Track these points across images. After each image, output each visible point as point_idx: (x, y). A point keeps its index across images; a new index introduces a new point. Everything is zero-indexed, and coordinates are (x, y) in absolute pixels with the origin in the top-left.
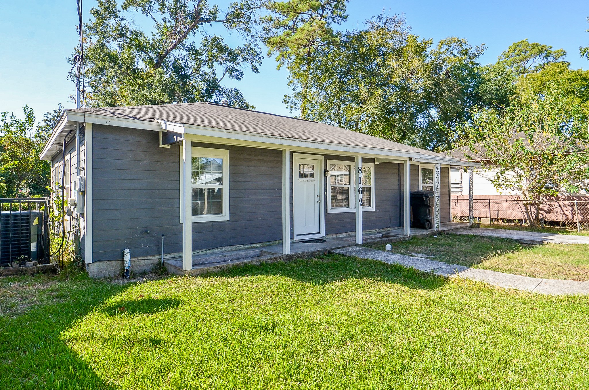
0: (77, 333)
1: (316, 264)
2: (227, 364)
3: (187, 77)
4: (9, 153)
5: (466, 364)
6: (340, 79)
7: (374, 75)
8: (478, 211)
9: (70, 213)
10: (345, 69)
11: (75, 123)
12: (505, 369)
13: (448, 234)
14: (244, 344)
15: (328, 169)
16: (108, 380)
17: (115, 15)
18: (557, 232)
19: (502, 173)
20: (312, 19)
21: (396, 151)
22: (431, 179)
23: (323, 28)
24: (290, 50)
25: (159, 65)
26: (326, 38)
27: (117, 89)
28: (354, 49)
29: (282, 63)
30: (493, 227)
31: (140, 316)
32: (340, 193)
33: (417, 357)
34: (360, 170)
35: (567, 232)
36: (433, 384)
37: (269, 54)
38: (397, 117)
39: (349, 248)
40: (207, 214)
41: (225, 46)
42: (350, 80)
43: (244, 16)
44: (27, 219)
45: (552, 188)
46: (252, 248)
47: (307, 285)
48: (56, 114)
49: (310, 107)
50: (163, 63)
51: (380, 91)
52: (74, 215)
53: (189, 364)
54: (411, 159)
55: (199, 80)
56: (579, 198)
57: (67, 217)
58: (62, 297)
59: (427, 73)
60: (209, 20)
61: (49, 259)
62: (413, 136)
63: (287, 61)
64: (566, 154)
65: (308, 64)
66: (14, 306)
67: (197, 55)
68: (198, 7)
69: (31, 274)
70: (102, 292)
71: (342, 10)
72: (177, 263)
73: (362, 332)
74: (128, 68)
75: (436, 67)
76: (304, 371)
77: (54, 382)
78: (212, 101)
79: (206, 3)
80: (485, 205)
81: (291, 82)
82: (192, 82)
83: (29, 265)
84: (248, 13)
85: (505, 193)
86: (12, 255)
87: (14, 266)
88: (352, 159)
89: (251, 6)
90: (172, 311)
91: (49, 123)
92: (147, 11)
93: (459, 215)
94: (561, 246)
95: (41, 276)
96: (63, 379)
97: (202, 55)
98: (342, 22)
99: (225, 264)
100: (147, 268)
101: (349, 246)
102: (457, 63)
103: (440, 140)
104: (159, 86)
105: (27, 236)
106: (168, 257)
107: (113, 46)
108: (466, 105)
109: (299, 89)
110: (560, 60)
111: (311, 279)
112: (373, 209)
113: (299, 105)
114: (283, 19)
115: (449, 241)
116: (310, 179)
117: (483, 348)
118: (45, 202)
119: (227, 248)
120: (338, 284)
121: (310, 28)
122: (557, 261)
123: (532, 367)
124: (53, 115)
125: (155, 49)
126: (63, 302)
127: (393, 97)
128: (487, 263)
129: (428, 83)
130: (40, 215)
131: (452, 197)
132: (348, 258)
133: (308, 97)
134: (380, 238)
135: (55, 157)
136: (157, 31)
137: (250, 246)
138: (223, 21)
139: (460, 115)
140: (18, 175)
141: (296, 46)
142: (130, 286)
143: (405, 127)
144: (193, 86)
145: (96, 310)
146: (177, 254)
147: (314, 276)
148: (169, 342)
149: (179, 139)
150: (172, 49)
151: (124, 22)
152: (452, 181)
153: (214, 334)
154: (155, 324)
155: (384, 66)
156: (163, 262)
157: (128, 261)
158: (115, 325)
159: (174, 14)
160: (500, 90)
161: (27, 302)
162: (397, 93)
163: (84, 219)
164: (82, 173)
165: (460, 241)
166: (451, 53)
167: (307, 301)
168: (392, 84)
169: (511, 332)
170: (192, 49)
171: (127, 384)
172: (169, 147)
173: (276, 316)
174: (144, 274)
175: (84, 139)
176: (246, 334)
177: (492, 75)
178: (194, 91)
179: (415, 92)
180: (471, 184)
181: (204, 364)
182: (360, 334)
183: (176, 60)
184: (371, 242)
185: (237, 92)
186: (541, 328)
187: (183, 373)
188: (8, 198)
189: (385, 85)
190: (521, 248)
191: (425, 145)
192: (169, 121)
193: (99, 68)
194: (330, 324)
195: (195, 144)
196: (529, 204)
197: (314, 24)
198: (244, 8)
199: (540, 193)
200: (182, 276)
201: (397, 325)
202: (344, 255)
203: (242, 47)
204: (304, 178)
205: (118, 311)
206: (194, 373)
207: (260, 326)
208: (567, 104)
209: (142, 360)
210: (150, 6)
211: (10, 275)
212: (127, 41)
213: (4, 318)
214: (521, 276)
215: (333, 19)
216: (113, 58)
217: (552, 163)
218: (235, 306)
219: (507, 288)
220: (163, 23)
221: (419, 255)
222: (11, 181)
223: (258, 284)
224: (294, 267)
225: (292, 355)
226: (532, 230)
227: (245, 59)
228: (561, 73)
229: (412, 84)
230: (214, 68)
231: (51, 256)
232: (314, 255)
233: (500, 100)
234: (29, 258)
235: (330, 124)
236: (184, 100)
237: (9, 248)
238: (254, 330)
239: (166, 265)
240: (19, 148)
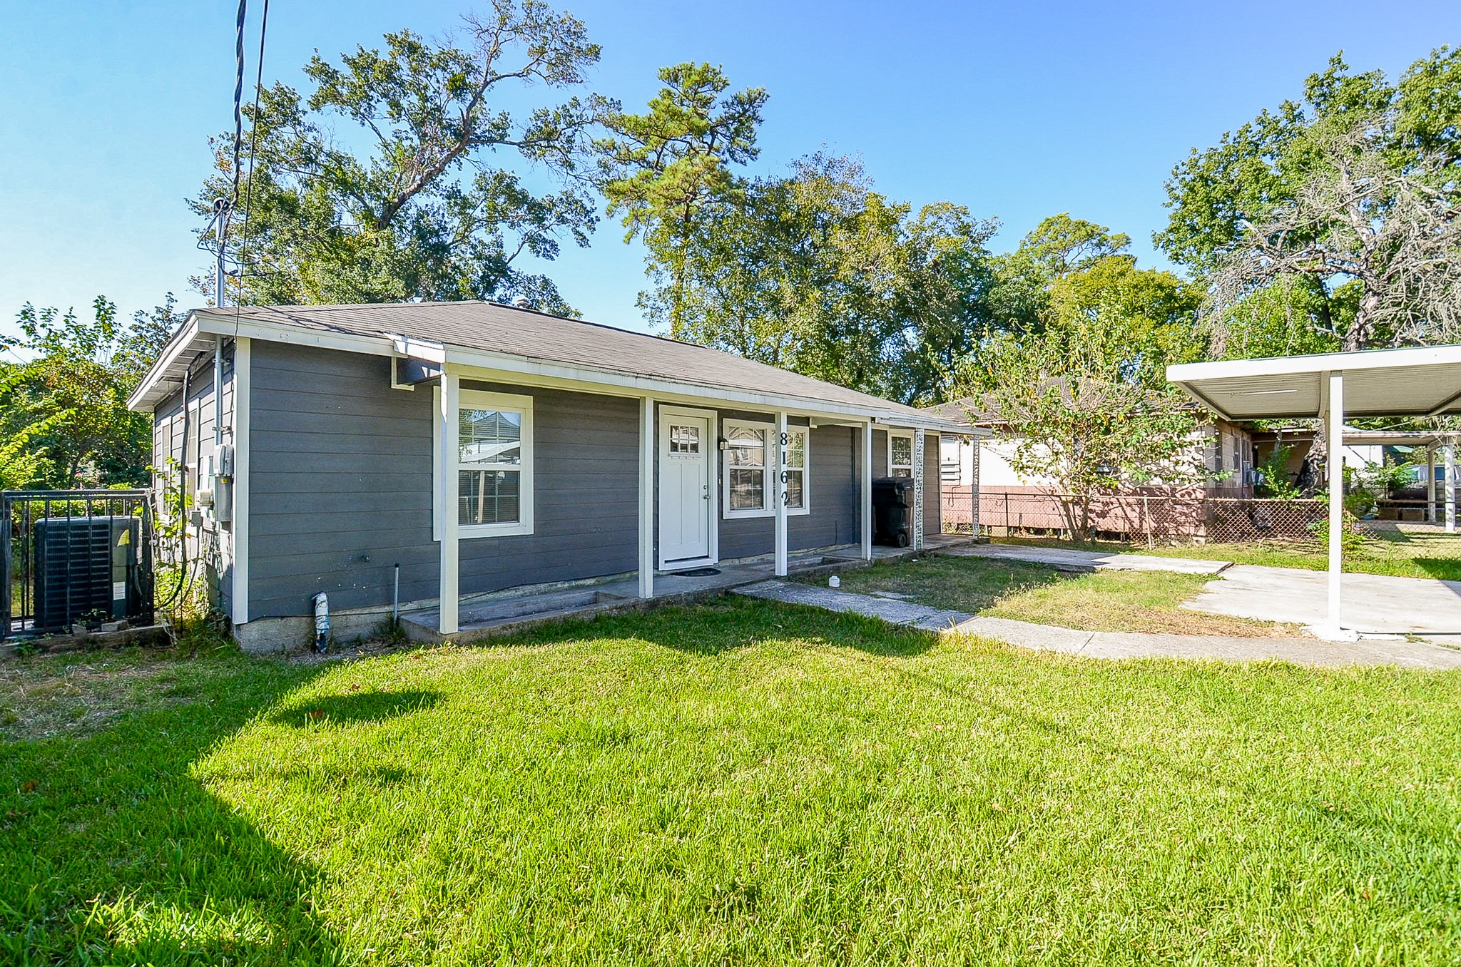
0: (225, 765)
1: (703, 615)
2: (539, 811)
3: (443, 248)
4: (57, 395)
5: (973, 785)
6: (744, 266)
7: (808, 263)
8: (988, 515)
9: (198, 521)
10: (754, 249)
11: (214, 336)
12: (1037, 789)
13: (936, 556)
14: (571, 772)
15: (725, 437)
16: (297, 855)
17: (295, 119)
18: (1116, 551)
19: (1027, 447)
20: (692, 152)
21: (849, 405)
22: (908, 456)
23: (713, 169)
24: (650, 207)
25: (385, 224)
26: (719, 189)
27: (294, 267)
28: (771, 213)
29: (635, 231)
30: (1013, 543)
31: (356, 727)
32: (747, 481)
33: (888, 778)
34: (783, 439)
35: (1132, 550)
36: (917, 823)
37: (610, 213)
38: (847, 341)
39: (763, 584)
40: (484, 522)
41: (522, 192)
42: (763, 269)
43: (562, 137)
44: (106, 534)
45: (1108, 473)
46: (578, 587)
47: (687, 656)
48: (160, 316)
49: (687, 318)
50: (394, 218)
51: (817, 293)
52: (207, 525)
53: (464, 815)
54: (873, 419)
55: (469, 255)
56: (1151, 491)
57: (191, 529)
58: (186, 692)
59: (900, 265)
60: (492, 140)
61: (152, 615)
62: (877, 378)
63: (644, 229)
64: (1130, 417)
65: (686, 236)
66: (81, 714)
67: (464, 207)
68: (468, 113)
69: (114, 647)
70: (272, 681)
71: (748, 138)
72: (426, 620)
73: (792, 738)
74: (320, 226)
75: (916, 254)
76: (688, 814)
77: (182, 863)
78: (495, 298)
79: (485, 106)
80: (999, 503)
81: (651, 267)
82: (453, 259)
83: (108, 629)
84: (569, 132)
85: (1034, 481)
86: (72, 608)
87: (75, 632)
88: (770, 418)
89: (575, 118)
90: (421, 715)
91: (144, 333)
92: (363, 115)
93: (955, 521)
94: (1122, 575)
95: (135, 652)
96: (203, 857)
97: (475, 208)
98: (749, 161)
99: (526, 620)
100: (365, 632)
101: (764, 581)
102: (951, 249)
103: (921, 387)
104: (386, 264)
105: (105, 569)
106: (407, 608)
107: (288, 182)
108: (967, 325)
109: (668, 281)
110: (1120, 252)
111: (694, 644)
112: (806, 511)
113: (667, 312)
114: (636, 148)
115: (938, 568)
116: (690, 454)
117: (1001, 755)
118: (145, 499)
119: (528, 589)
120: (745, 651)
121: (689, 168)
122: (1117, 599)
123: (1080, 784)
124: (152, 318)
125: (378, 190)
126: (189, 703)
127: (841, 305)
128: (1003, 605)
129: (901, 281)
130: (132, 526)
131: (943, 489)
132: (762, 602)
133: (685, 298)
134: (819, 564)
135: (163, 406)
136: (382, 156)
137: (573, 584)
138: (518, 144)
139: (957, 342)
140: (76, 441)
141: (663, 201)
142: (329, 667)
143: (861, 360)
144: (455, 267)
145: (261, 718)
146: (426, 603)
147: (699, 637)
148: (419, 775)
149: (434, 373)
150: (414, 192)
151: (315, 133)
152: (943, 461)
153: (511, 756)
154: (386, 742)
155: (826, 247)
156: (398, 618)
157: (324, 618)
158: (305, 746)
159: (418, 125)
160: (1022, 299)
161: (110, 704)
162: (848, 298)
163: (231, 532)
164: (227, 437)
165: (958, 567)
166: (943, 230)
167: (688, 685)
168: (840, 281)
169: (1045, 726)
170: (453, 195)
171: (338, 859)
172: (412, 388)
173: (631, 717)
174: (357, 642)
175: (233, 370)
176: (573, 752)
177: (1010, 273)
178: (458, 277)
179: (880, 297)
180: (976, 466)
181: (493, 813)
182: (788, 742)
183: (421, 214)
184: (802, 573)
185: (546, 282)
186: (1093, 716)
187: (451, 834)
188: (58, 490)
189: (827, 282)
190: (1058, 578)
191: (896, 394)
192: (412, 337)
193: (259, 224)
194: (731, 726)
195: (465, 384)
196: (1072, 501)
197: (697, 160)
198: (562, 121)
199: (1088, 482)
200: (437, 646)
201: (854, 723)
202: (754, 598)
203: (557, 196)
204: (680, 453)
205: (309, 718)
206: (474, 832)
207: (599, 737)
208: (1132, 329)
209: (364, 814)
210: (370, 106)
211: (68, 650)
212: (320, 173)
213: (63, 739)
214: (1059, 628)
215: (732, 154)
216: (288, 205)
217: (1107, 431)
218: (549, 701)
219: (1037, 648)
220: (396, 140)
221: (889, 595)
222: (60, 453)
223: (594, 657)
224: (660, 623)
225: (664, 787)
226: (1076, 548)
227: (562, 220)
228: (1122, 274)
229: (874, 283)
230: (499, 233)
231: (157, 609)
232: (699, 598)
233: (1023, 317)
234: (110, 613)
235: (726, 350)
236: (437, 294)
237: (65, 594)
238: (589, 744)
239: (403, 625)
240: (78, 383)
